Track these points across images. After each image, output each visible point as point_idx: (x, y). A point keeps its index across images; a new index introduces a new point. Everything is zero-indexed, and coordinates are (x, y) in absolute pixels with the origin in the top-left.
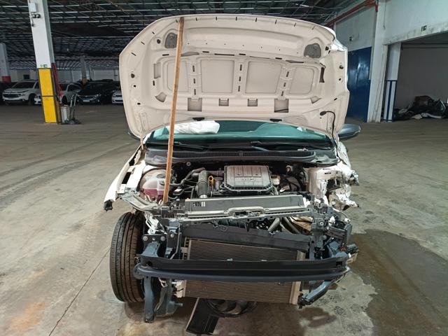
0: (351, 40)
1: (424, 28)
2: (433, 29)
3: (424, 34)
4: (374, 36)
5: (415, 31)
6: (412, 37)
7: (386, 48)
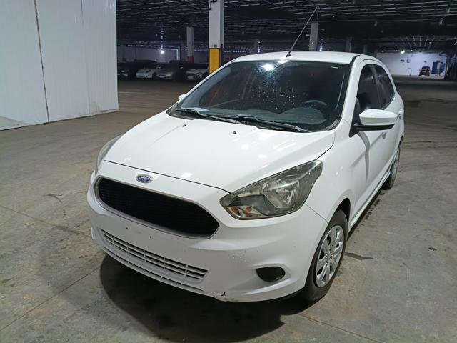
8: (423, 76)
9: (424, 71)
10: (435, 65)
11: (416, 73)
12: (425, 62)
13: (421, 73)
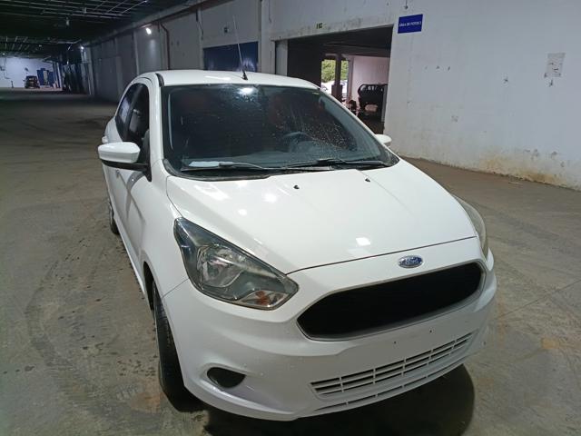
0: (226, 31)
1: (320, 26)
2: (329, 28)
3: (320, 32)
4: (260, 30)
5: (309, 28)
6: (305, 34)
7: (273, 44)
8: (32, 89)
9: (30, 81)
10: (40, 72)
11: (20, 84)
12: (27, 69)
13: (28, 85)
